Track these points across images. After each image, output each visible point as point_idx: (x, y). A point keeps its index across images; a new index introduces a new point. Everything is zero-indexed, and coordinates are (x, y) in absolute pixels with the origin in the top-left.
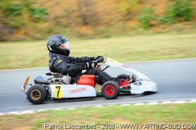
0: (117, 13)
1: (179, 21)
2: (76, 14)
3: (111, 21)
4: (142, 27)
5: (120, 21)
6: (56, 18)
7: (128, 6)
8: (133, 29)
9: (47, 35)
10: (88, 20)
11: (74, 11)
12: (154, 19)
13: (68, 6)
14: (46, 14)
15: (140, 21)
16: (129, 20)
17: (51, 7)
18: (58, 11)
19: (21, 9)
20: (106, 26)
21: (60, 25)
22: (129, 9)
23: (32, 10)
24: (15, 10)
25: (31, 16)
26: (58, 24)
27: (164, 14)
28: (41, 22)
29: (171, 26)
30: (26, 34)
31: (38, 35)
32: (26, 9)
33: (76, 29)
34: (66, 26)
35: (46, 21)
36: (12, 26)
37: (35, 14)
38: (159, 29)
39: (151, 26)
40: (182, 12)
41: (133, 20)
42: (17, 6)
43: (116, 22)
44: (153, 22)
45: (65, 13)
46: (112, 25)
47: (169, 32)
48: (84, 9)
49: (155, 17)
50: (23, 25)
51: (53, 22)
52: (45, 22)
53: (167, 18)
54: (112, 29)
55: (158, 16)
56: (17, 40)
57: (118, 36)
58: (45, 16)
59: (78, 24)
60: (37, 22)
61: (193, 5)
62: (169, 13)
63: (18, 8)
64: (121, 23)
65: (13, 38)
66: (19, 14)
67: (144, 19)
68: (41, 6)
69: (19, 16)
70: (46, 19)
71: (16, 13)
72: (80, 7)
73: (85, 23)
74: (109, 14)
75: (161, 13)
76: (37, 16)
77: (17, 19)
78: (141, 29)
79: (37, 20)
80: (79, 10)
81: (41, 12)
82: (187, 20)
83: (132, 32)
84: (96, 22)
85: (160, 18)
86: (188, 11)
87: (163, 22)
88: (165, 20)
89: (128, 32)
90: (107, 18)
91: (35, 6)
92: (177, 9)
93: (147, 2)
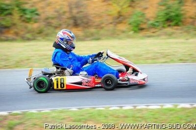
0: (109, 15)
1: (169, 26)
2: (67, 15)
3: (102, 23)
4: (133, 30)
5: (111, 23)
6: (47, 19)
7: (119, 9)
8: (123, 32)
9: (37, 35)
10: (79, 22)
11: (65, 12)
12: (145, 23)
14: (37, 14)
15: (130, 24)
16: (120, 22)
17: (43, 8)
18: (50, 12)
19: (12, 9)
20: (96, 28)
21: (50, 26)
22: (119, 12)
23: (24, 10)
24: (7, 10)
25: (21, 16)
26: (49, 24)
27: (155, 18)
28: (32, 22)
29: (160, 30)
30: (17, 34)
31: (28, 36)
32: (17, 9)
34: (56, 28)
36: (2, 25)
37: (25, 14)
38: (148, 33)
39: (142, 29)
40: (171, 17)
41: (124, 23)
42: (8, 5)
43: (107, 25)
44: (144, 26)
45: (56, 14)
46: (102, 28)
47: (159, 36)
48: (75, 11)
49: (145, 21)
50: (14, 24)
51: (44, 23)
52: (35, 22)
53: (157, 22)
54: (102, 32)
55: (148, 20)
56: (7, 40)
58: (37, 17)
59: (69, 25)
61: (183, 10)
62: (159, 17)
64: (111, 25)
65: (3, 38)
66: (10, 14)
67: (135, 22)
68: (32, 6)
69: (10, 16)
70: (36, 19)
71: (6, 12)
72: (71, 9)
73: (76, 25)
74: (100, 16)
75: (152, 17)
76: (28, 16)
77: (8, 18)
78: (131, 33)
79: (28, 21)
80: (71, 12)
81: (32, 12)
82: (177, 25)
83: (122, 35)
84: (87, 23)
85: (151, 22)
86: (177, 16)
87: (153, 26)
88: (156, 24)
89: (118, 35)
90: (97, 21)
91: (26, 7)
92: (167, 14)
93: (138, 5)
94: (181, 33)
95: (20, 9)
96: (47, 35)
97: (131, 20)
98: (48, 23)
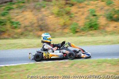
0: (58, 25)
1: (91, 30)
2: (36, 25)
3: (55, 29)
4: (72, 32)
5: (60, 29)
6: (25, 27)
7: (64, 21)
8: (67, 33)
9: (20, 36)
10: (43, 28)
11: (35, 23)
12: (78, 29)
13: (31, 20)
14: (20, 25)
15: (71, 29)
16: (65, 28)
18: (27, 23)
19: (6, 22)
20: (52, 32)
22: (64, 23)
25: (11, 26)
27: (84, 26)
28: (17, 29)
29: (87, 32)
30: (9, 35)
31: (15, 36)
32: (9, 22)
33: (36, 33)
34: (30, 31)
35: (19, 28)
36: (1, 31)
37: (13, 24)
38: (81, 34)
39: (77, 32)
40: (93, 25)
41: (67, 29)
43: (58, 30)
44: (78, 30)
45: (30, 24)
46: (55, 31)
47: (86, 35)
48: (40, 22)
49: (78, 28)
51: (24, 29)
53: (85, 28)
54: (55, 33)
55: (80, 27)
56: (4, 39)
57: (59, 37)
58: (19, 26)
59: (37, 30)
60: (15, 29)
61: (98, 22)
62: (86, 26)
63: (4, 21)
64: (60, 30)
65: (2, 37)
66: (5, 24)
67: (73, 28)
68: (16, 20)
70: (19, 27)
71: (3, 24)
72: (38, 21)
74: (53, 25)
75: (82, 25)
76: (15, 26)
77: (4, 27)
78: (71, 34)
80: (38, 23)
81: (17, 23)
82: (95, 29)
83: (67, 35)
84: (47, 29)
85: (81, 28)
86: (96, 25)
87: (83, 30)
88: (84, 29)
89: (64, 35)
90: (53, 27)
91: (13, 20)
92: (90, 24)
93: (74, 19)
94: (98, 34)
95: (11, 22)
96: (26, 35)
97: (71, 27)
98: (26, 29)
